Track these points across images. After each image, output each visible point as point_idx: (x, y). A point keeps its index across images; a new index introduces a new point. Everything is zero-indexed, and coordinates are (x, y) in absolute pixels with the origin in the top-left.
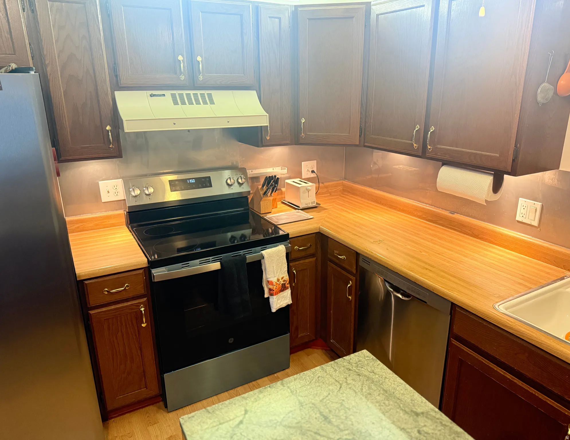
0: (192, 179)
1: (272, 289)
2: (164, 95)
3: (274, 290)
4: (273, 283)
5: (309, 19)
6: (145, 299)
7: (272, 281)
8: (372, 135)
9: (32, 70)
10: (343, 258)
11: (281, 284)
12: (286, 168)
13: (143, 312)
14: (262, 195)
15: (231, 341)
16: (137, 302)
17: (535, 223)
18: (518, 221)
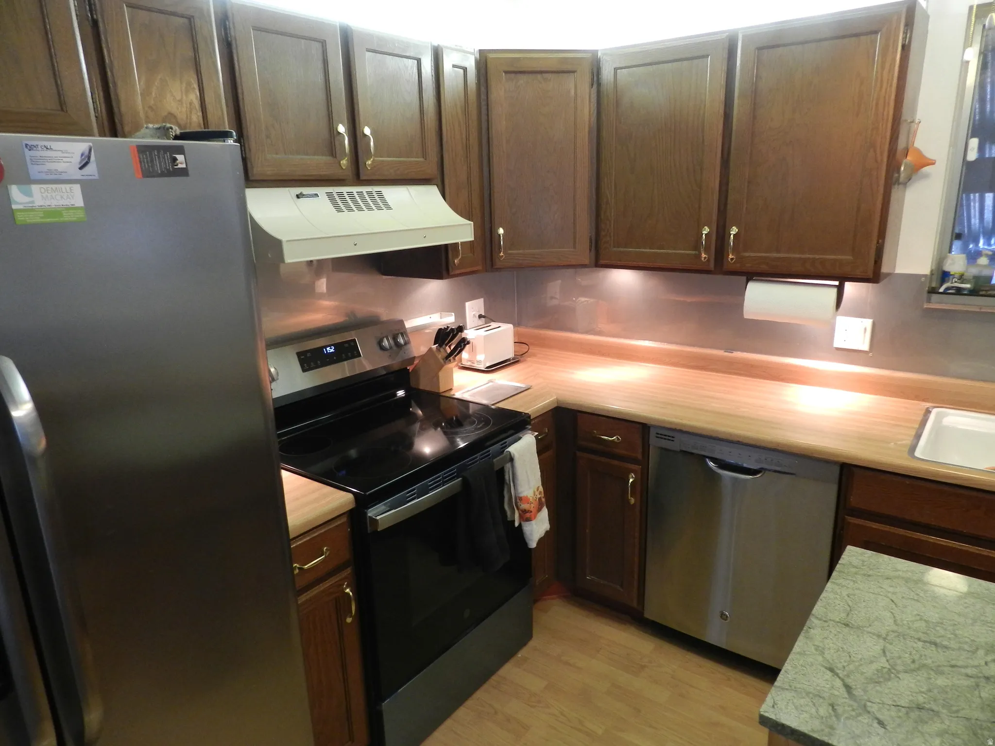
0: (330, 346)
1: (529, 511)
2: (316, 195)
3: (531, 512)
4: (529, 499)
5: (506, 72)
6: (349, 571)
7: (527, 496)
8: (614, 247)
9: (232, 137)
10: (616, 440)
11: (537, 500)
12: (453, 314)
13: (351, 594)
14: (442, 361)
15: (467, 613)
16: (338, 579)
17: (866, 347)
18: (838, 349)
